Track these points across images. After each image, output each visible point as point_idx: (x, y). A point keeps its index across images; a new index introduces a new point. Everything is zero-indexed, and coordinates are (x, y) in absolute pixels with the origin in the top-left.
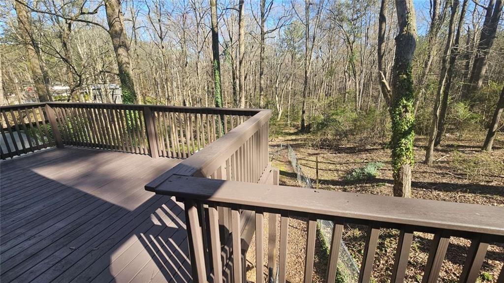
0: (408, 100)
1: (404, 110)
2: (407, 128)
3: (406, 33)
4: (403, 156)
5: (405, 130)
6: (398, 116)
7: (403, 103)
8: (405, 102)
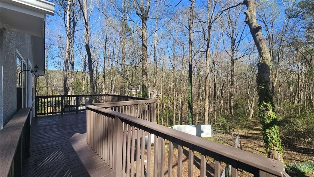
0: (267, 102)
1: (265, 108)
2: (268, 121)
3: (262, 62)
4: (270, 143)
5: (267, 123)
6: (262, 113)
7: (263, 104)
8: (265, 103)
